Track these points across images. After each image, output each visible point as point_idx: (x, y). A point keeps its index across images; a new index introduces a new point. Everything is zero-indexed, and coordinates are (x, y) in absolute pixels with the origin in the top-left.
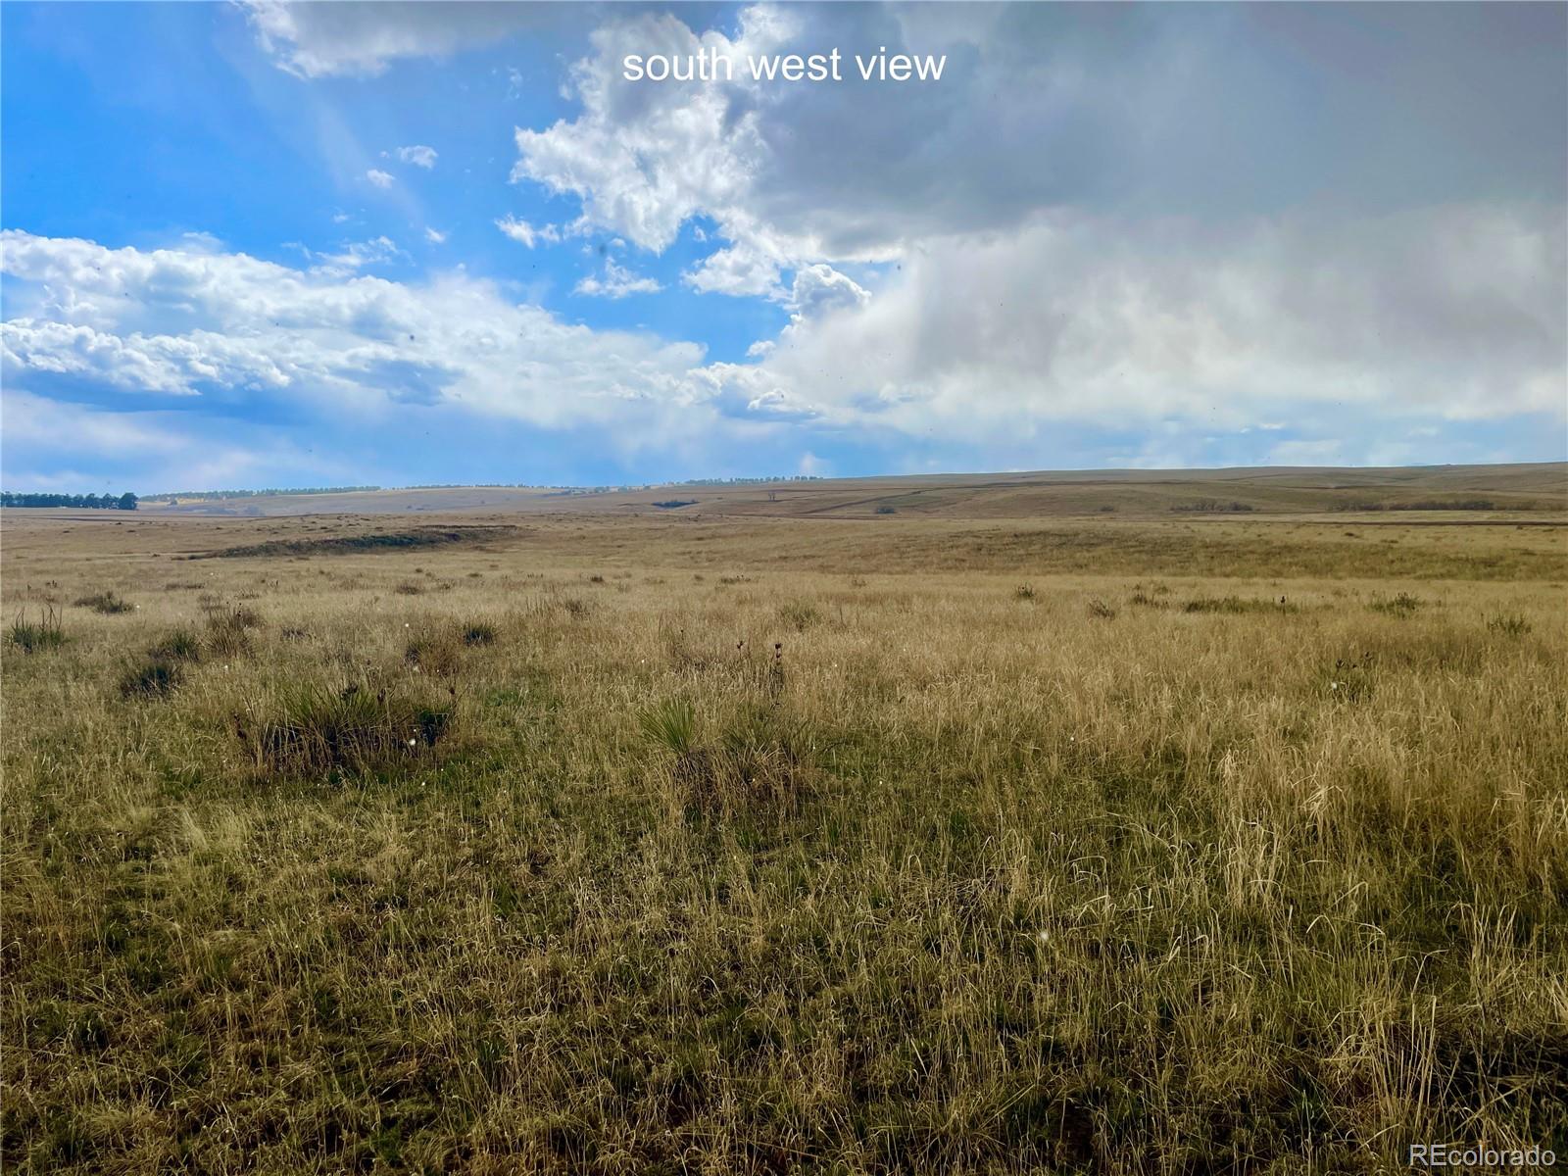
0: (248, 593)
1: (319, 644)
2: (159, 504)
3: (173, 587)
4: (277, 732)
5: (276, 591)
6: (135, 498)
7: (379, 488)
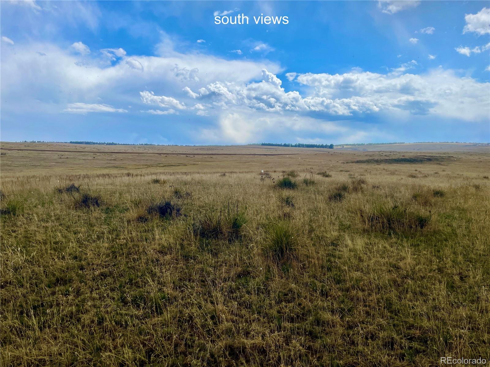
0: (362, 174)
1: (383, 191)
2: (339, 147)
3: (342, 171)
4: (372, 217)
5: (370, 174)
6: (333, 146)
7: (404, 143)
